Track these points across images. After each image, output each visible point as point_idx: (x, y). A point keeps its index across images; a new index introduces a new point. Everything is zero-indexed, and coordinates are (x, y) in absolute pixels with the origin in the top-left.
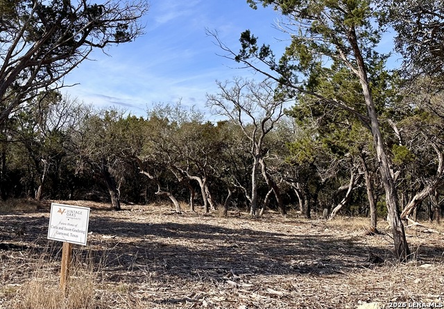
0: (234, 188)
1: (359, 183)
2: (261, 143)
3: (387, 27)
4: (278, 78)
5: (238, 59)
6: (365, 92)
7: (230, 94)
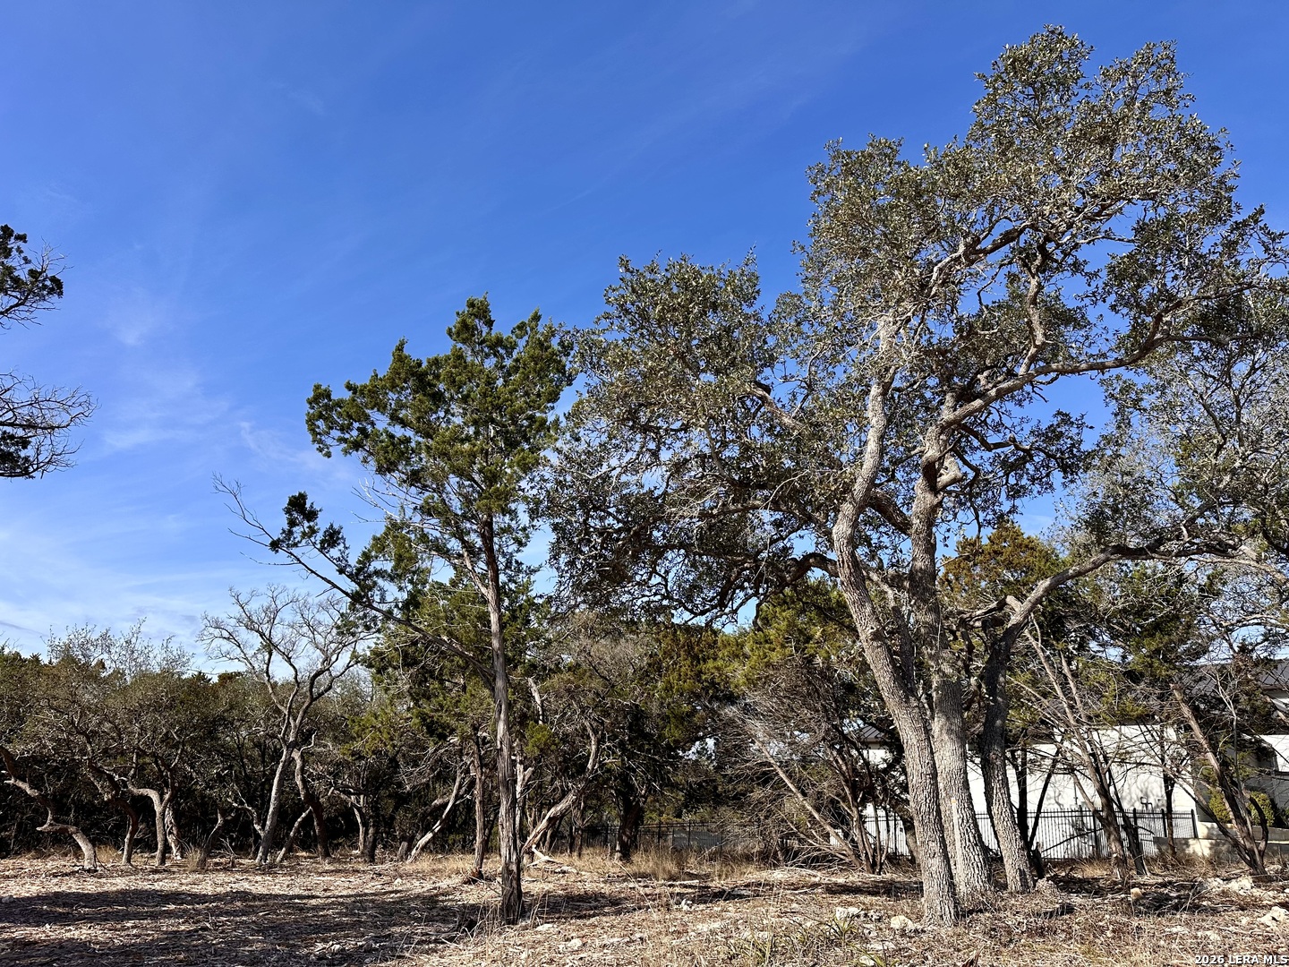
0: (232, 809)
1: (467, 792)
2: (303, 718)
3: (541, 523)
4: (349, 592)
5: (275, 545)
6: (494, 627)
7: (255, 618)
